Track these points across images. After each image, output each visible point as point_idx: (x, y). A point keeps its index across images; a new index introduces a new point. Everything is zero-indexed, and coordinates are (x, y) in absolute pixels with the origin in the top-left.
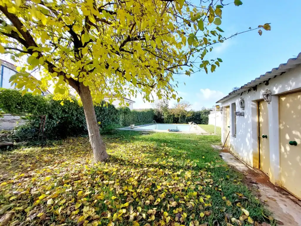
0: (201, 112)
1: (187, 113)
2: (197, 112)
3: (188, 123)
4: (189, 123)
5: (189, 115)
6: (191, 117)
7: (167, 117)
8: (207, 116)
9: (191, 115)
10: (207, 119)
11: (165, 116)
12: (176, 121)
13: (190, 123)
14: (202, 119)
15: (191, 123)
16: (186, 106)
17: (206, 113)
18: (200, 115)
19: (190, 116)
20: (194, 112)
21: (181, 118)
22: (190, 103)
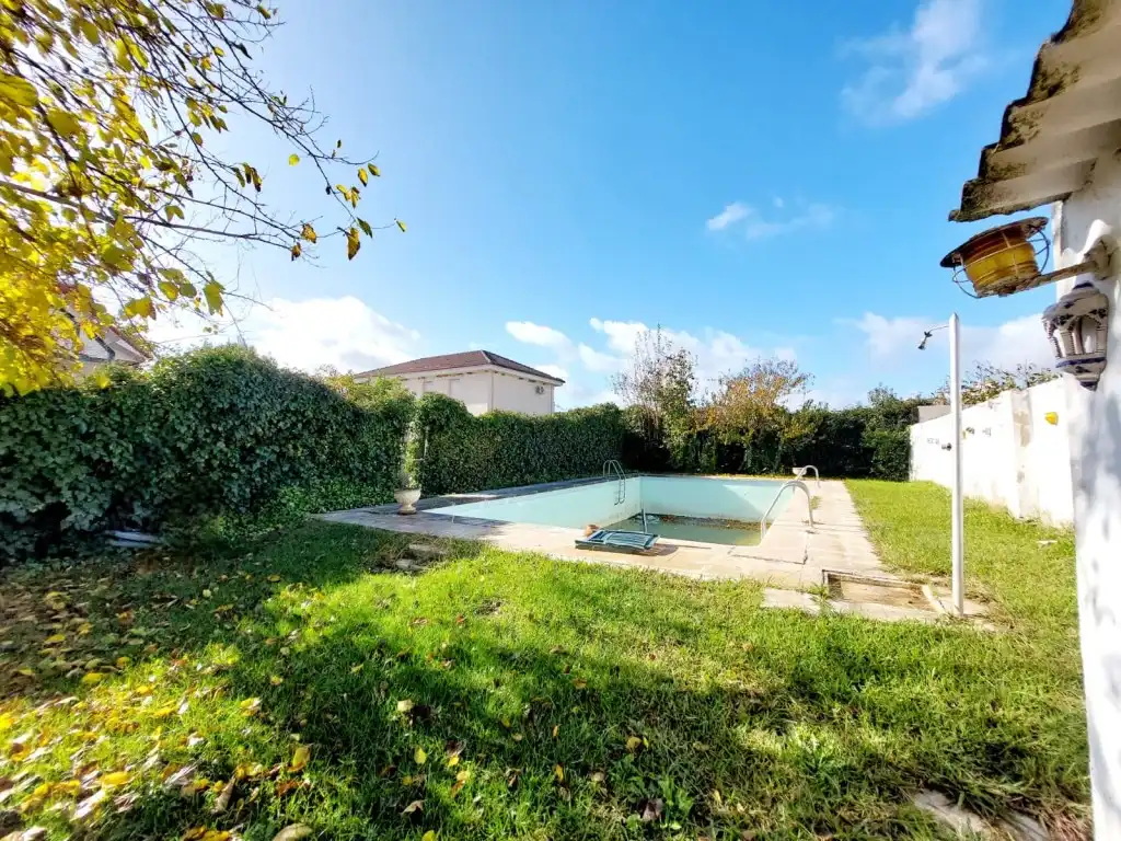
0: (867, 414)
1: (783, 420)
2: (847, 413)
3: (791, 474)
4: (795, 470)
5: (795, 430)
6: (806, 441)
7: (683, 444)
8: (900, 436)
9: (806, 431)
10: (903, 449)
11: (676, 437)
12: (730, 461)
13: (799, 471)
14: (871, 451)
15: (803, 470)
16: (782, 383)
17: (894, 415)
18: (859, 427)
19: (807, 436)
20: (826, 416)
21: (754, 444)
22: (802, 370)
